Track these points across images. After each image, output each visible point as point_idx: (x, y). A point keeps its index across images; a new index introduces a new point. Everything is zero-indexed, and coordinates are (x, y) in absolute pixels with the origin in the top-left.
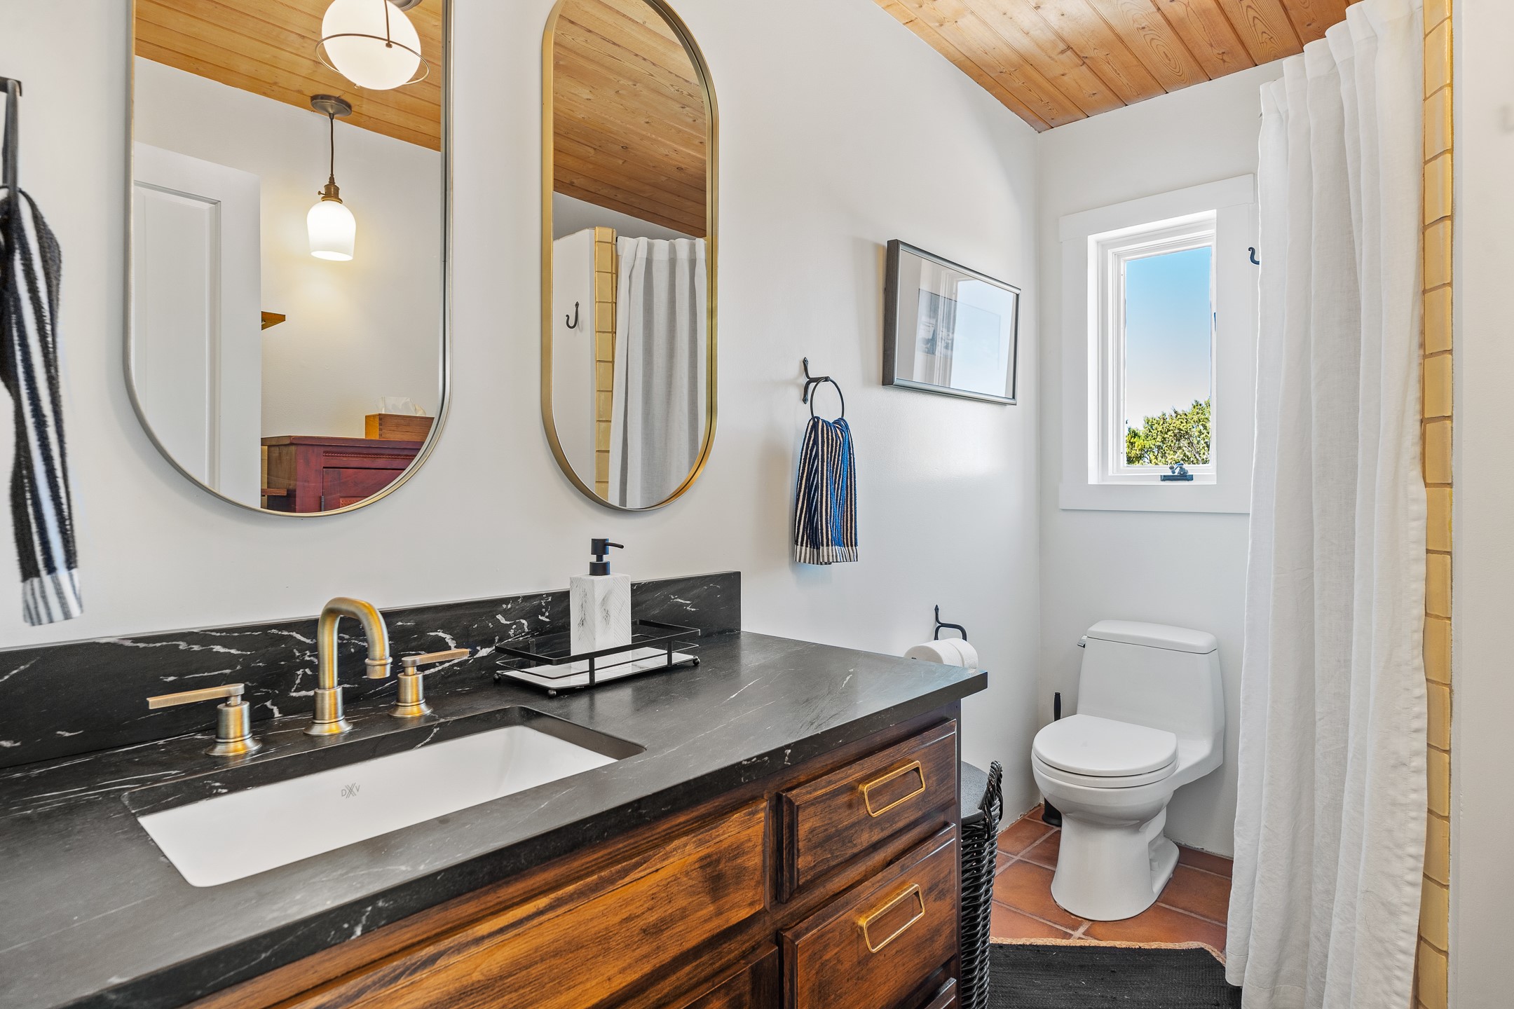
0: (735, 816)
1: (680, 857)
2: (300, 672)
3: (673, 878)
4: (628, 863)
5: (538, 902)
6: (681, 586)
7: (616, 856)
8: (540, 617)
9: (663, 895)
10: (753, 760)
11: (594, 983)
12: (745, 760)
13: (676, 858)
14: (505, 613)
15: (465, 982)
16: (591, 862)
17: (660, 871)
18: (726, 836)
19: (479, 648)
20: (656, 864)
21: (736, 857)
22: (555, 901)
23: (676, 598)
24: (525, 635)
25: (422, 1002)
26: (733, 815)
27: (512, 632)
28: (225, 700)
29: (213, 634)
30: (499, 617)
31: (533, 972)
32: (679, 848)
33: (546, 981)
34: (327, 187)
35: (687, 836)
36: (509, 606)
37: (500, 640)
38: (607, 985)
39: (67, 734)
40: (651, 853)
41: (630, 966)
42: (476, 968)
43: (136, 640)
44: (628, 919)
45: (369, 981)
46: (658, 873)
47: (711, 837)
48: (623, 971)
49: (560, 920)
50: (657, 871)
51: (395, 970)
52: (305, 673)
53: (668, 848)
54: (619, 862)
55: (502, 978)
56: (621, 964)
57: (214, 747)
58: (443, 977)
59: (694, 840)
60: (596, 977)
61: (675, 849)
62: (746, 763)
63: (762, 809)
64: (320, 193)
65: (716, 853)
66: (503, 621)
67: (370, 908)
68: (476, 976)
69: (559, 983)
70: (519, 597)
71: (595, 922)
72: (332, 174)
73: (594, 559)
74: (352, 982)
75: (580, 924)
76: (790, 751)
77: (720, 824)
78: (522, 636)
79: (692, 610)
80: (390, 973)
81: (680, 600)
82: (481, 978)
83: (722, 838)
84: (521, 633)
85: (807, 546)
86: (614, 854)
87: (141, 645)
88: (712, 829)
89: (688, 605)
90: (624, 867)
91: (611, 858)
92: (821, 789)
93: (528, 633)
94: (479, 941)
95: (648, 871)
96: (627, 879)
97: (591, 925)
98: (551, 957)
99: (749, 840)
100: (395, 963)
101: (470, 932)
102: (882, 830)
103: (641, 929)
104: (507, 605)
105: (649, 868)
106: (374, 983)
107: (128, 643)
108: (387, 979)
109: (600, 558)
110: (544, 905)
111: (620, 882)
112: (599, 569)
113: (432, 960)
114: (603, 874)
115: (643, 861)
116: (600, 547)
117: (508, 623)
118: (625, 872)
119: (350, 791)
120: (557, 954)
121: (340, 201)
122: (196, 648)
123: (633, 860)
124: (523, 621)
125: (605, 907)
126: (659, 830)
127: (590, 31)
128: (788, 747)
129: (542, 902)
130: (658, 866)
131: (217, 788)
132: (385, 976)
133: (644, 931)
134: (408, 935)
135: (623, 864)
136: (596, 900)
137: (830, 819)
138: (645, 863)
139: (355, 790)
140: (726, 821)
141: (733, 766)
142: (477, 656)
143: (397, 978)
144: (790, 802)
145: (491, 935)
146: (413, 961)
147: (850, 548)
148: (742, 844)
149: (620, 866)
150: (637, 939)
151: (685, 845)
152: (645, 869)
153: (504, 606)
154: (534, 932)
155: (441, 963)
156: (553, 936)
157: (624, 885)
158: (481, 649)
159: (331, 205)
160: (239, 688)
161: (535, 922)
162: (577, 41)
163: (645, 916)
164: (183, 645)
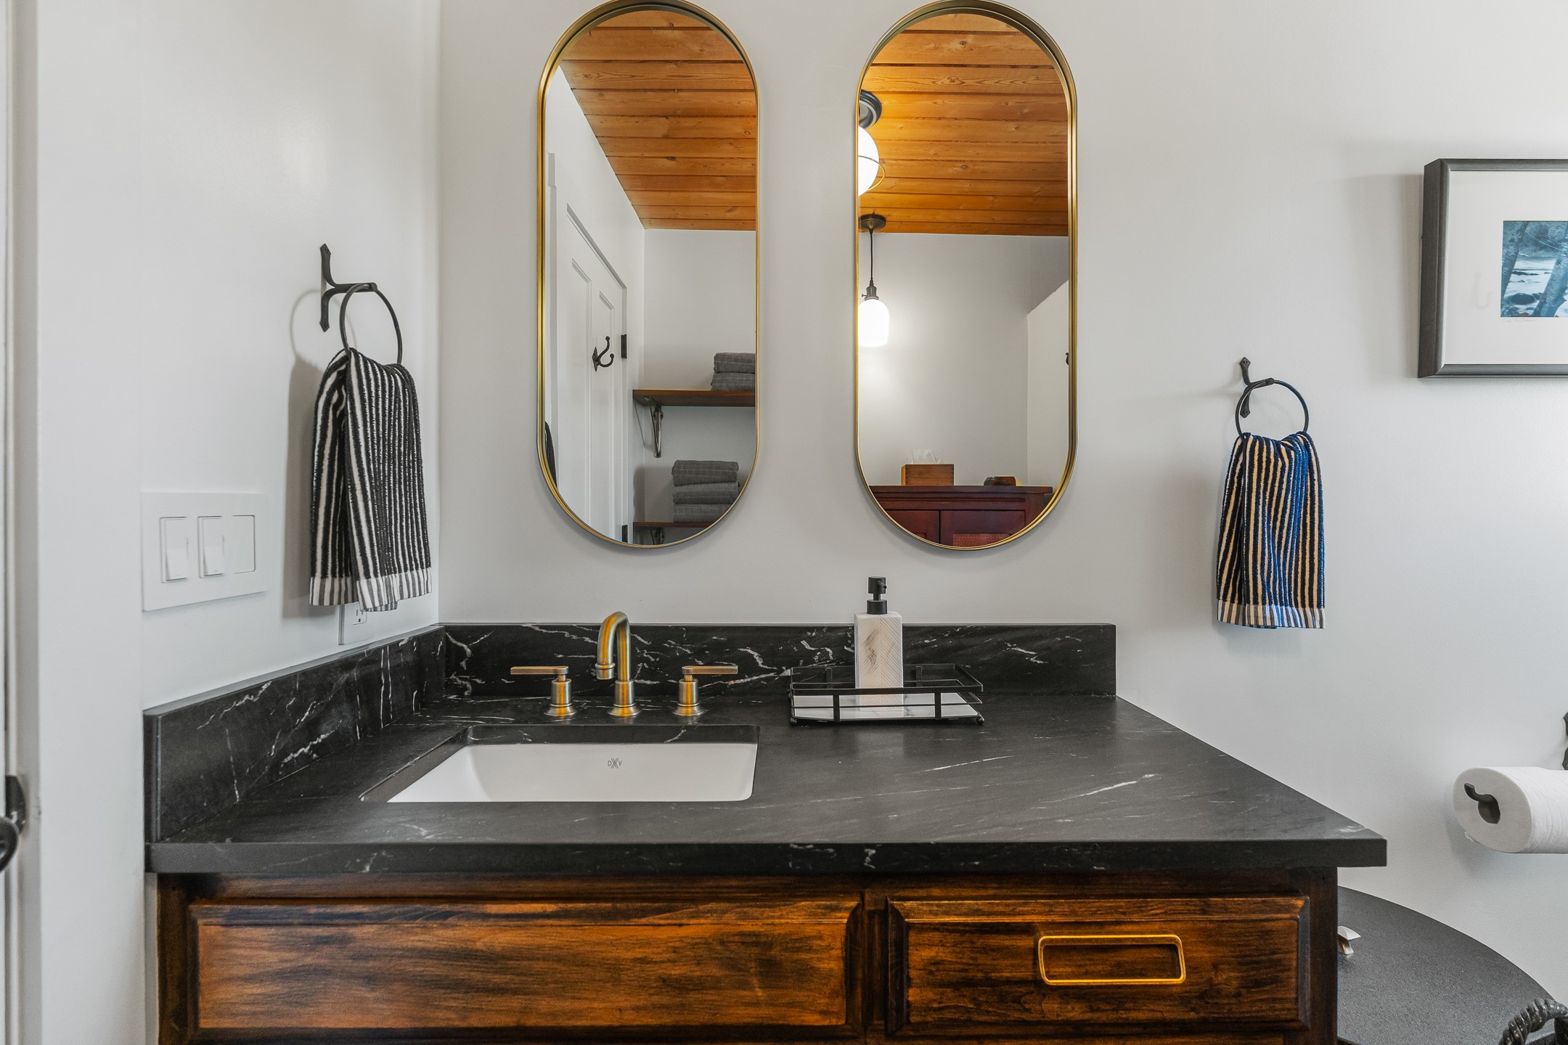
0: (803, 903)
1: (715, 921)
2: (640, 665)
3: (703, 941)
4: (649, 904)
5: (547, 905)
6: (1020, 634)
7: (645, 893)
8: (845, 648)
9: (689, 953)
10: (809, 847)
11: (602, 1005)
12: (795, 844)
13: (709, 921)
14: (809, 640)
15: (470, 945)
16: (617, 889)
17: (685, 927)
18: (783, 921)
19: (784, 668)
20: (682, 918)
21: (798, 950)
22: (563, 911)
23: (1015, 647)
24: (830, 663)
25: (433, 946)
26: (801, 901)
27: (816, 658)
28: (555, 676)
29: (585, 629)
30: (804, 643)
31: (536, 966)
32: (715, 912)
33: (549, 980)
34: (868, 289)
35: (730, 902)
36: (814, 634)
37: (805, 664)
38: (617, 1014)
39: (507, 682)
40: (680, 905)
41: (645, 1008)
42: (480, 939)
43: (542, 627)
44: (643, 961)
45: (397, 910)
46: (681, 928)
47: (762, 915)
48: (637, 1009)
49: (564, 930)
50: (680, 925)
51: (416, 911)
52: (643, 667)
53: (701, 907)
54: (644, 900)
55: (503, 957)
56: (634, 1001)
57: (549, 709)
58: (449, 933)
59: (737, 910)
60: (603, 1001)
61: (709, 911)
62: (796, 847)
63: (847, 909)
64: (863, 295)
65: (767, 936)
66: (808, 647)
67: (375, 854)
68: (479, 945)
69: (563, 988)
70: (823, 627)
71: (603, 948)
72: (872, 278)
73: (871, 597)
74: (385, 906)
75: (585, 943)
76: (874, 852)
77: (779, 906)
78: (827, 663)
79: (1038, 662)
80: (412, 911)
81: (1020, 650)
82: (484, 948)
83: (777, 921)
84: (826, 661)
85: (1232, 601)
86: (643, 891)
87: (544, 631)
88: (766, 906)
89: (1032, 656)
90: (644, 907)
91: (640, 893)
92: (957, 915)
93: (832, 661)
94: (486, 916)
95: (670, 921)
96: (644, 921)
97: (597, 948)
98: (553, 960)
99: (820, 938)
100: (418, 906)
101: (481, 906)
102: (1092, 1010)
103: (660, 977)
104: (812, 632)
105: (673, 919)
106: (400, 914)
107: (537, 629)
108: (409, 915)
109: (877, 597)
110: (551, 910)
111: (636, 920)
112: (877, 607)
113: (447, 915)
114: (618, 905)
115: (667, 909)
116: (877, 586)
117: (813, 649)
118: (644, 913)
119: (614, 763)
120: (559, 960)
121: (877, 298)
122: (574, 637)
123: (656, 905)
124: (829, 650)
125: (615, 938)
126: (703, 885)
127: (1036, 67)
128: (872, 846)
129: (550, 907)
130: (684, 921)
131: (526, 737)
132: (410, 912)
133: (664, 981)
134: (440, 888)
135: (644, 904)
136: (603, 927)
137: (975, 959)
138: (669, 911)
139: (618, 763)
140: (788, 905)
141: (775, 846)
142: (782, 675)
143: (416, 918)
144: (898, 916)
145: (497, 916)
146: (431, 910)
147: (1308, 609)
148: (809, 938)
149: (639, 904)
150: (655, 985)
151: (724, 912)
152: (668, 918)
153: (809, 634)
154: (537, 930)
155: (451, 920)
156: (556, 942)
157: (638, 925)
158: (787, 669)
159: (872, 302)
160: (564, 670)
161: (539, 922)
162: (1029, 82)
163: (664, 966)
164: (567, 634)
